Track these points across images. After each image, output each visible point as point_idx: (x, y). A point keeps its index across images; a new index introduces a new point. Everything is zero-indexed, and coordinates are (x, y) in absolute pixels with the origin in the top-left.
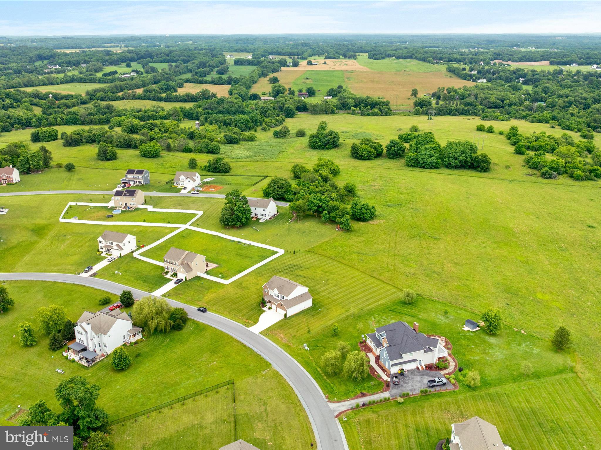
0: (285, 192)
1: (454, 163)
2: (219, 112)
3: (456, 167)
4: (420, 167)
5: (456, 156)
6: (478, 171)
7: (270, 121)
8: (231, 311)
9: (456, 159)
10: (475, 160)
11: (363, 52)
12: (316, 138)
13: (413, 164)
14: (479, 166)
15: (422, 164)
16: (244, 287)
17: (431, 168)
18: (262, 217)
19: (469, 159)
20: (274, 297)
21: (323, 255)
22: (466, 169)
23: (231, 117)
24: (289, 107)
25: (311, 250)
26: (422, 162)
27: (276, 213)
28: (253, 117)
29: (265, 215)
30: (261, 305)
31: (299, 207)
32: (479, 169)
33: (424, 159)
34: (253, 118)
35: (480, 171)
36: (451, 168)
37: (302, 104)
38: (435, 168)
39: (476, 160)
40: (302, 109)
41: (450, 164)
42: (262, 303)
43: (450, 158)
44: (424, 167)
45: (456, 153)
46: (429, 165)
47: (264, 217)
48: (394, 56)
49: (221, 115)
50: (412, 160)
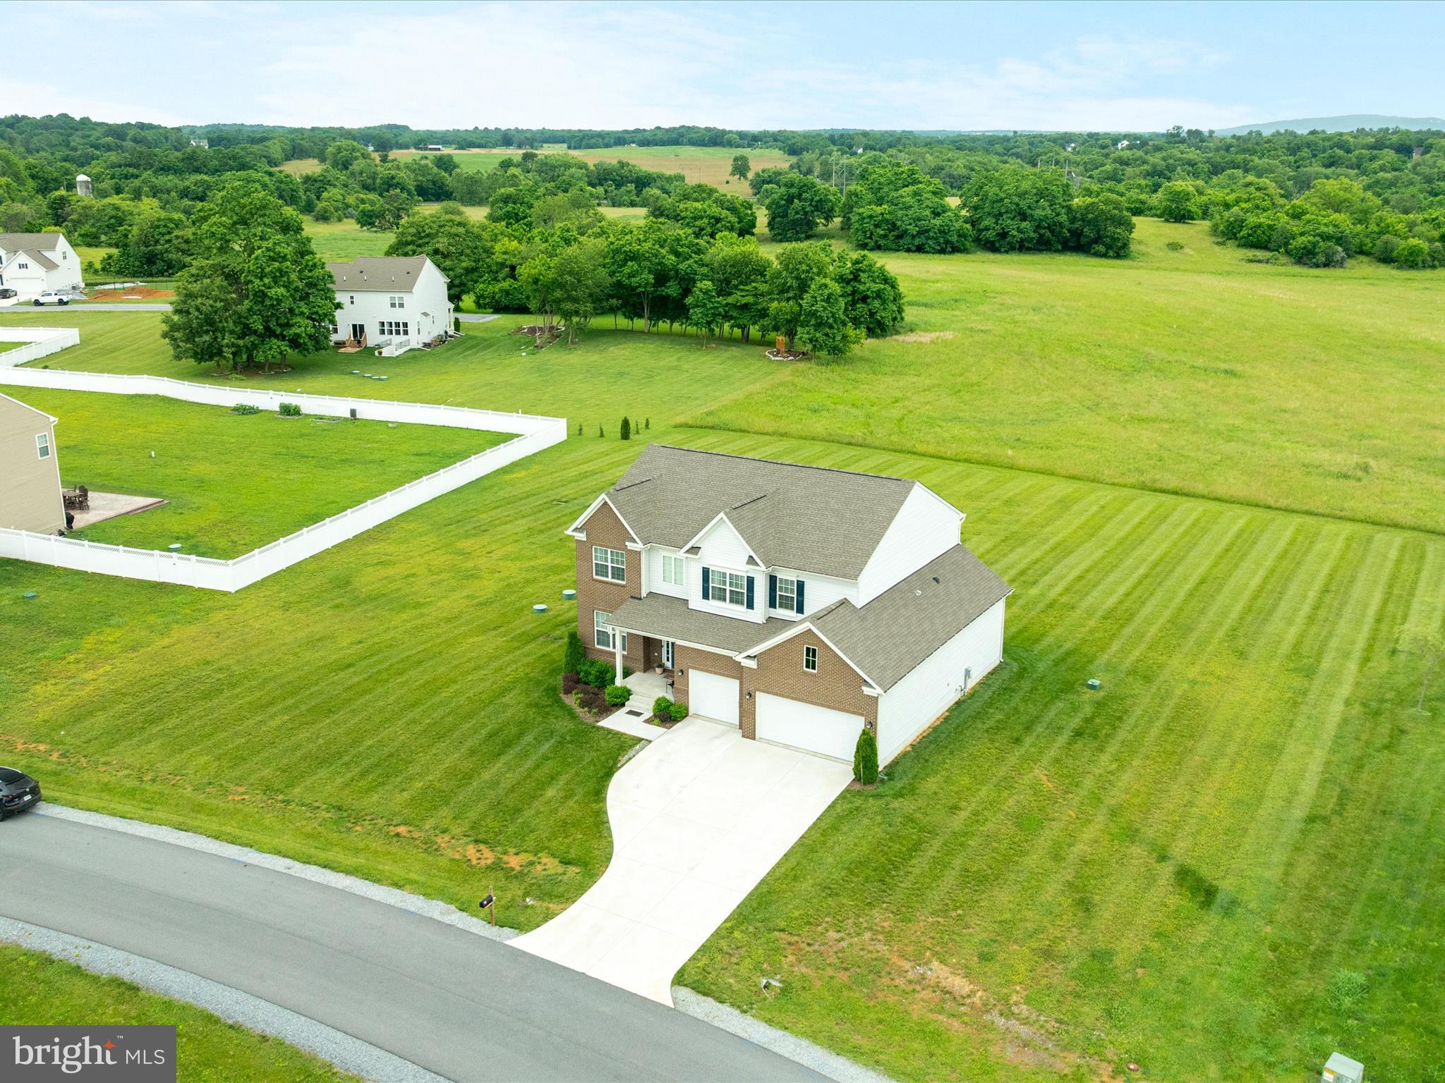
0: (469, 271)
1: (1019, 230)
2: (162, 169)
3: (1023, 247)
4: (908, 250)
5: (1023, 204)
6: (1098, 255)
7: (341, 197)
8: (292, 776)
9: (1023, 216)
10: (1083, 220)
11: (550, 142)
12: (514, 203)
13: (882, 242)
14: (1098, 240)
15: (913, 237)
16: (372, 598)
17: (942, 251)
18: (386, 337)
19: (1063, 218)
20: (697, 602)
21: (785, 435)
22: (1057, 251)
23: (205, 177)
24: (393, 178)
25: (710, 421)
26: (913, 229)
27: (451, 331)
28: (281, 182)
29: (401, 328)
30: (572, 700)
31: (571, 273)
32: (1101, 248)
33: (919, 219)
34: (283, 186)
35: (1105, 256)
36: (1006, 252)
37: (430, 177)
38: (955, 250)
39: (1091, 216)
40: (433, 195)
41: (1003, 235)
42: (574, 682)
43: (1001, 214)
44: (920, 249)
45: (1022, 195)
46: (936, 239)
47: (396, 339)
48: (633, 142)
49: (170, 177)
50: (876, 226)
